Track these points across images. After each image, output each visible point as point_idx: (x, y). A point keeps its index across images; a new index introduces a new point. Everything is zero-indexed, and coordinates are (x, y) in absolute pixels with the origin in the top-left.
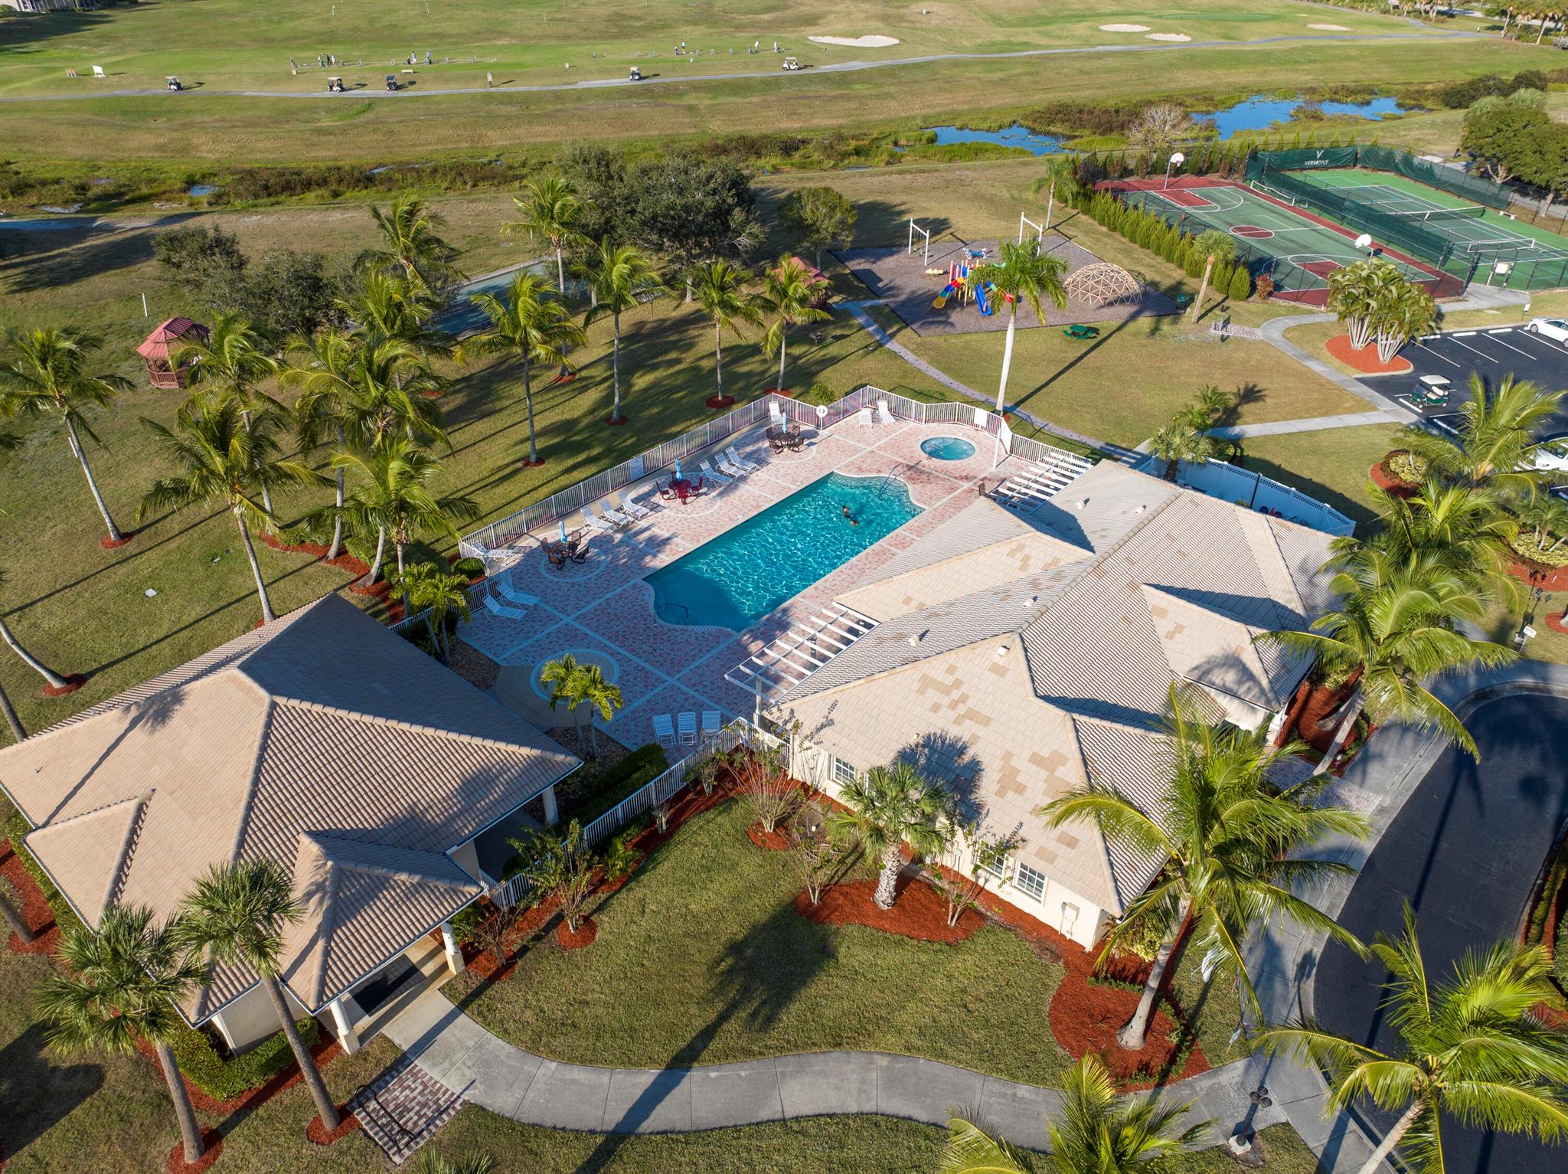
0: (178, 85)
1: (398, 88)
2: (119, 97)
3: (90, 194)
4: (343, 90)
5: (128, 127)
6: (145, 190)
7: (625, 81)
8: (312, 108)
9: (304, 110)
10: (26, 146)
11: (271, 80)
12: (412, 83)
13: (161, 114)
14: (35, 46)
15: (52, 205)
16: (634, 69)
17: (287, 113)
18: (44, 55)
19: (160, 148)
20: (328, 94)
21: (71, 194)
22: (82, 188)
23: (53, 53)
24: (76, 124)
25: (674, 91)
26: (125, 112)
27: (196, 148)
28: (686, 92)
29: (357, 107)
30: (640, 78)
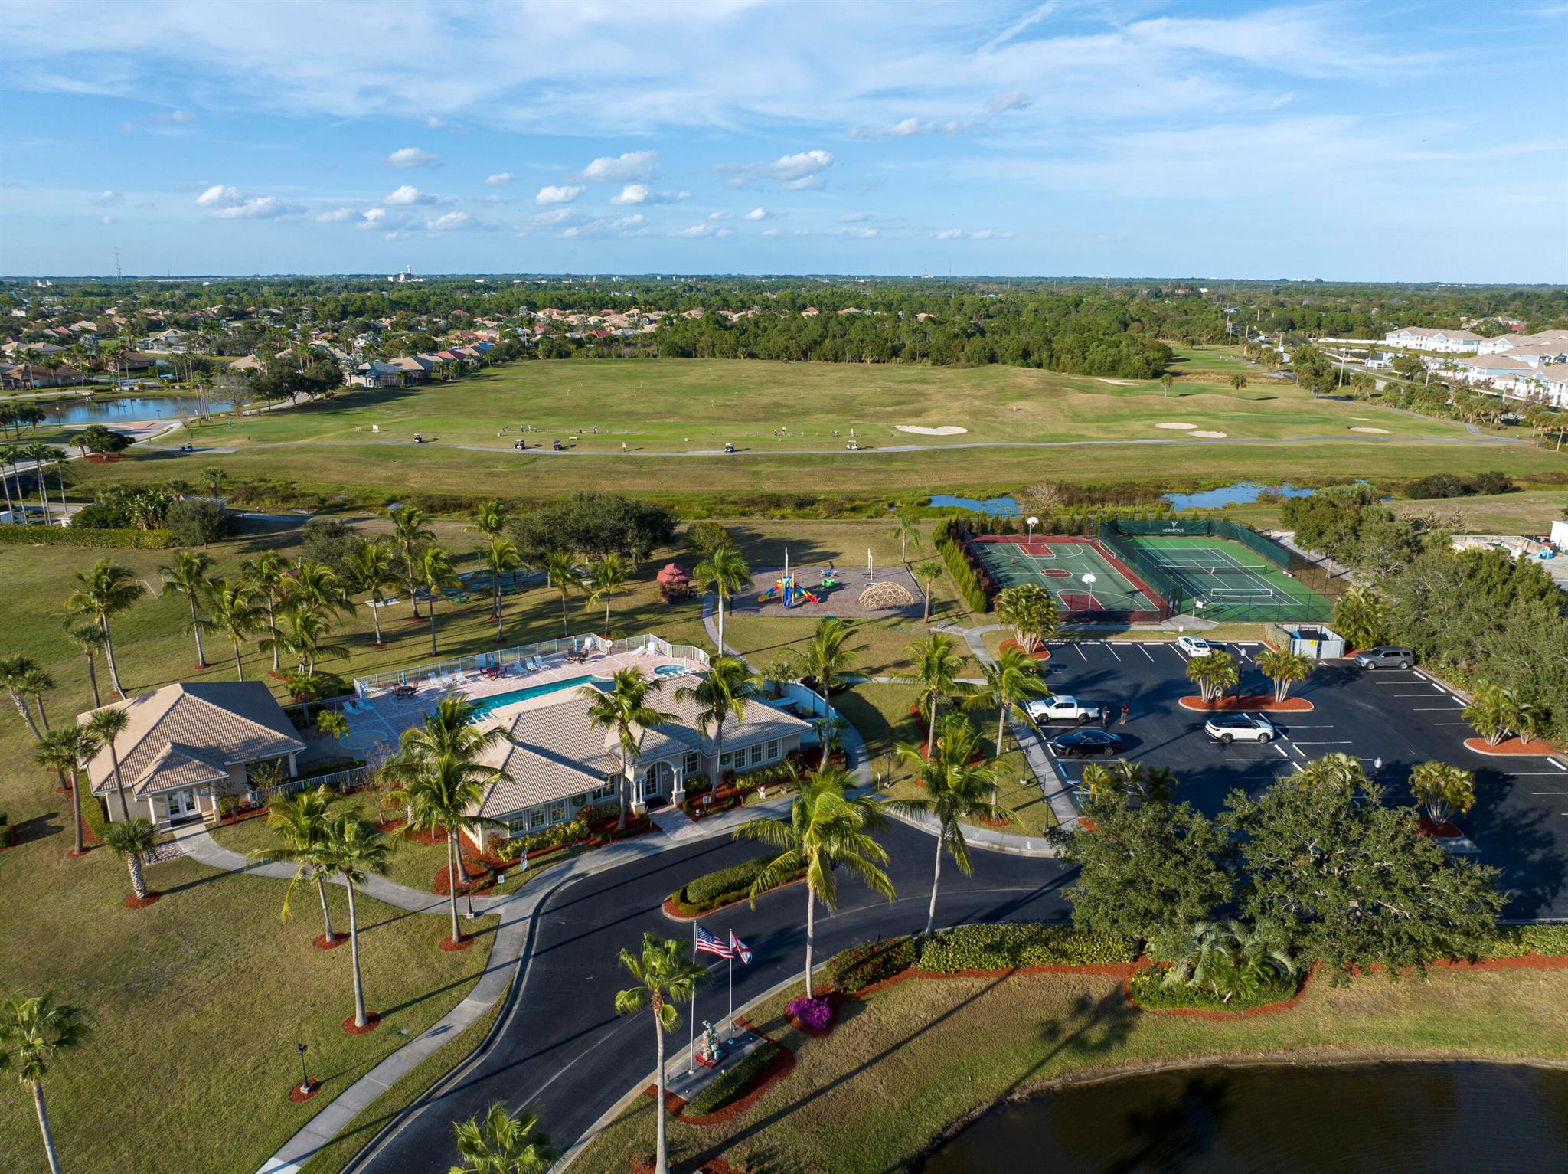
0: (420, 439)
1: (561, 449)
2: (379, 445)
3: (326, 504)
4: (524, 448)
5: (374, 464)
6: (360, 503)
7: (720, 452)
8: (496, 458)
9: (490, 460)
10: (309, 473)
11: (482, 439)
12: (572, 446)
13: (399, 457)
14: (358, 410)
15: (302, 509)
16: (728, 444)
17: (480, 461)
18: (361, 416)
19: (386, 478)
20: (513, 450)
21: (316, 503)
22: (323, 500)
23: (367, 415)
24: (344, 461)
25: (754, 461)
26: (378, 455)
27: (408, 480)
28: (762, 462)
29: (526, 460)
30: (733, 451)
